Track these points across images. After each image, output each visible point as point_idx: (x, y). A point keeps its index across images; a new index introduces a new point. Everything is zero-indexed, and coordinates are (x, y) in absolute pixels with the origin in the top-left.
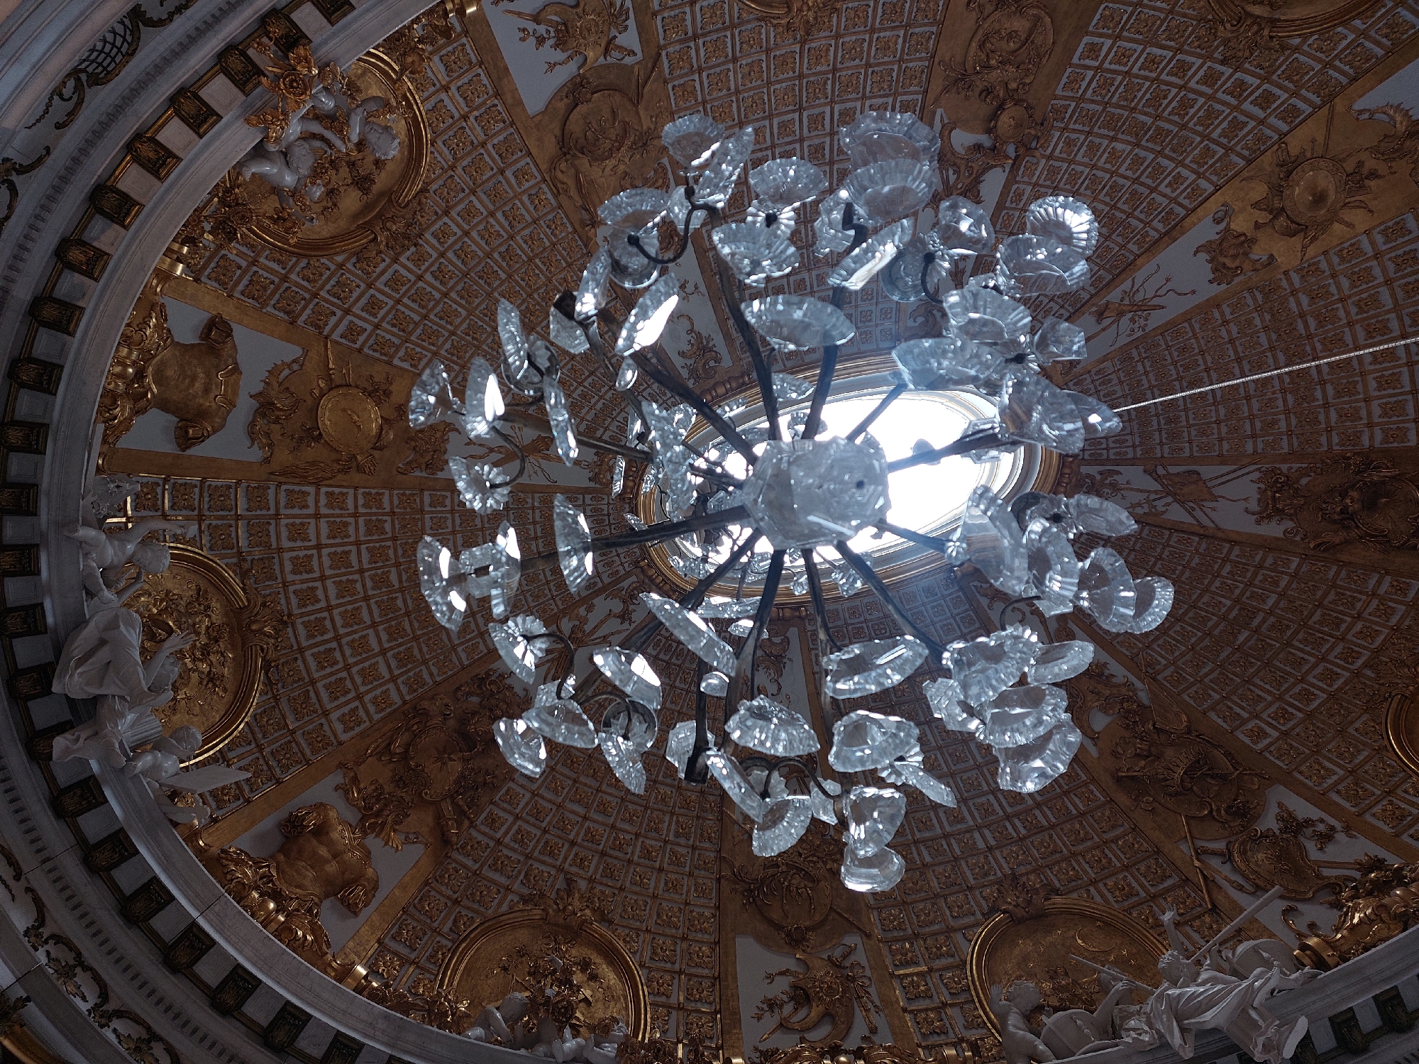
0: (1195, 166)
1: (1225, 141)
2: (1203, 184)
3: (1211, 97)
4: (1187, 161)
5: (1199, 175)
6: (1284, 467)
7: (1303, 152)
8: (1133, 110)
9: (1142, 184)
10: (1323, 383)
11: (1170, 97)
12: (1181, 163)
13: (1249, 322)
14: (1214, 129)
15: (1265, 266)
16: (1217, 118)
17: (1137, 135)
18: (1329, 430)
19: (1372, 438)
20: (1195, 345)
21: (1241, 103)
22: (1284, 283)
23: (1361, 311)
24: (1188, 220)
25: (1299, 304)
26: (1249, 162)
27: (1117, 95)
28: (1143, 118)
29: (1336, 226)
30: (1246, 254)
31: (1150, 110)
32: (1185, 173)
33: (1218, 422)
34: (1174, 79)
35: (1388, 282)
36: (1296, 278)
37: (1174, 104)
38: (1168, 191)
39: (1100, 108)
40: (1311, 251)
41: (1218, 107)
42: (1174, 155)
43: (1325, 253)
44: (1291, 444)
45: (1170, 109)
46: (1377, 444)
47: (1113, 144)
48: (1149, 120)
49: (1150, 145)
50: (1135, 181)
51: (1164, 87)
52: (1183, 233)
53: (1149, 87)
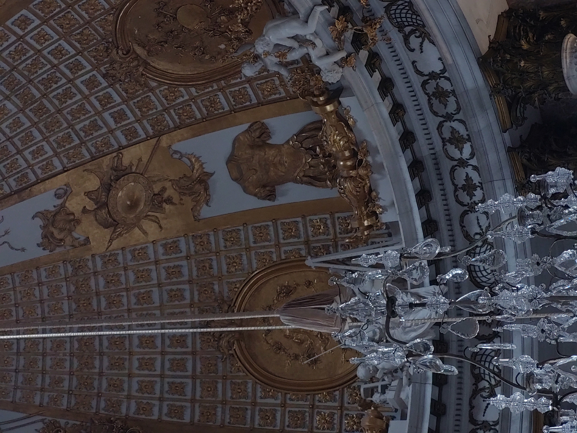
0: (55, 146)
1: (82, 134)
2: (56, 162)
3: (86, 98)
4: (51, 139)
5: (56, 154)
6: (62, 422)
7: (131, 165)
8: (30, 81)
9: (14, 144)
10: (101, 354)
11: (59, 84)
12: (45, 139)
13: (58, 288)
14: (79, 123)
15: (82, 245)
16: (84, 115)
17: (25, 103)
18: (99, 395)
19: (128, 408)
20: (12, 297)
21: (104, 110)
22: (90, 264)
23: (138, 303)
24: (36, 187)
25: (97, 284)
26: (93, 158)
27: (24, 65)
28: (34, 91)
29: (136, 230)
30: (70, 231)
31: (42, 87)
32: (47, 148)
33: (16, 371)
34: (67, 72)
35: (159, 285)
36: (99, 263)
37: (60, 91)
38: (29, 157)
39: (8, 68)
40: (115, 244)
41: (88, 107)
42: (44, 130)
43: (123, 249)
44: (69, 402)
45: (55, 93)
46: (131, 414)
47: (6, 102)
48: (38, 95)
49: (31, 114)
50: (9, 139)
51: (58, 74)
52: (30, 196)
53: (48, 70)
